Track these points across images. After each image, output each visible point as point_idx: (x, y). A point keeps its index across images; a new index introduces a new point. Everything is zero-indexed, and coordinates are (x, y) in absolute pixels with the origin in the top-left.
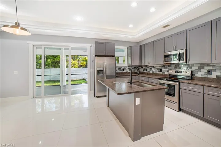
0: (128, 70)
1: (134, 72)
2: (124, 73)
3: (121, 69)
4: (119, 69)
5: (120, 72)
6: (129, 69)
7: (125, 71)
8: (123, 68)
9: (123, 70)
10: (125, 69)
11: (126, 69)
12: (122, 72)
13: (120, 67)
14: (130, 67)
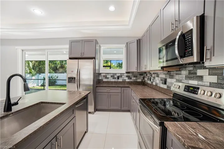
0: (127, 78)
1: (137, 82)
2: (120, 82)
3: (115, 76)
4: (111, 76)
5: (114, 80)
6: (127, 76)
7: (120, 80)
8: (118, 75)
9: (118, 78)
10: (121, 76)
11: (123, 76)
12: (116, 80)
13: (113, 73)
14: (129, 75)
